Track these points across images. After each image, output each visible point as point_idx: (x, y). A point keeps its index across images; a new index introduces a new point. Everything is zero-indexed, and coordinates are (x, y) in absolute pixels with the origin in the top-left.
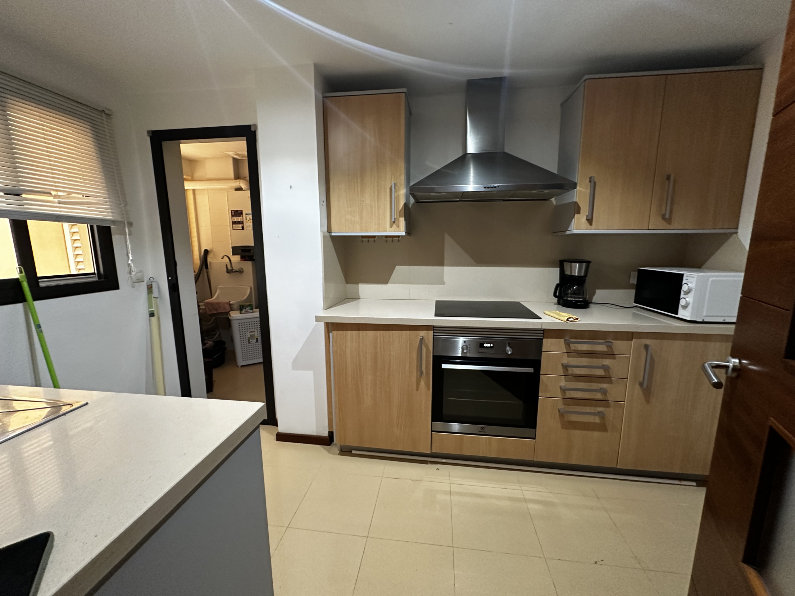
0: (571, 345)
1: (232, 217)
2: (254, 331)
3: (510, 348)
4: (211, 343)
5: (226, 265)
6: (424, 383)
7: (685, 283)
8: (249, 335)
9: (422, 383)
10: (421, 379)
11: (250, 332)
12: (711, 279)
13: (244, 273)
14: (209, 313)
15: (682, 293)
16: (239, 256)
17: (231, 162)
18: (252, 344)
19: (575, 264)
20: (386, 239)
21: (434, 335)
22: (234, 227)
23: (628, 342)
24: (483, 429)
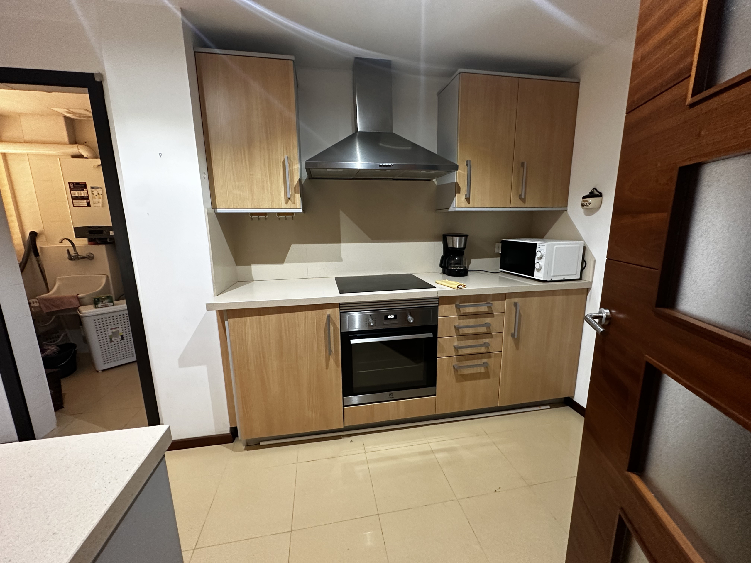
0: (461, 309)
1: (71, 191)
2: (118, 327)
3: (412, 317)
4: (53, 348)
5: (68, 251)
6: (334, 360)
7: (538, 250)
8: (110, 332)
9: (332, 361)
10: (330, 357)
11: (111, 329)
12: (555, 247)
13: (95, 259)
14: (45, 311)
15: (536, 258)
16: (86, 239)
17: (62, 122)
18: (116, 343)
19: (457, 237)
20: (279, 216)
21: (340, 312)
22: (74, 203)
23: (503, 301)
24: (391, 395)
